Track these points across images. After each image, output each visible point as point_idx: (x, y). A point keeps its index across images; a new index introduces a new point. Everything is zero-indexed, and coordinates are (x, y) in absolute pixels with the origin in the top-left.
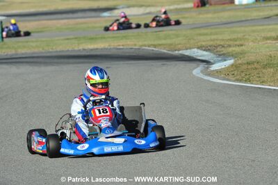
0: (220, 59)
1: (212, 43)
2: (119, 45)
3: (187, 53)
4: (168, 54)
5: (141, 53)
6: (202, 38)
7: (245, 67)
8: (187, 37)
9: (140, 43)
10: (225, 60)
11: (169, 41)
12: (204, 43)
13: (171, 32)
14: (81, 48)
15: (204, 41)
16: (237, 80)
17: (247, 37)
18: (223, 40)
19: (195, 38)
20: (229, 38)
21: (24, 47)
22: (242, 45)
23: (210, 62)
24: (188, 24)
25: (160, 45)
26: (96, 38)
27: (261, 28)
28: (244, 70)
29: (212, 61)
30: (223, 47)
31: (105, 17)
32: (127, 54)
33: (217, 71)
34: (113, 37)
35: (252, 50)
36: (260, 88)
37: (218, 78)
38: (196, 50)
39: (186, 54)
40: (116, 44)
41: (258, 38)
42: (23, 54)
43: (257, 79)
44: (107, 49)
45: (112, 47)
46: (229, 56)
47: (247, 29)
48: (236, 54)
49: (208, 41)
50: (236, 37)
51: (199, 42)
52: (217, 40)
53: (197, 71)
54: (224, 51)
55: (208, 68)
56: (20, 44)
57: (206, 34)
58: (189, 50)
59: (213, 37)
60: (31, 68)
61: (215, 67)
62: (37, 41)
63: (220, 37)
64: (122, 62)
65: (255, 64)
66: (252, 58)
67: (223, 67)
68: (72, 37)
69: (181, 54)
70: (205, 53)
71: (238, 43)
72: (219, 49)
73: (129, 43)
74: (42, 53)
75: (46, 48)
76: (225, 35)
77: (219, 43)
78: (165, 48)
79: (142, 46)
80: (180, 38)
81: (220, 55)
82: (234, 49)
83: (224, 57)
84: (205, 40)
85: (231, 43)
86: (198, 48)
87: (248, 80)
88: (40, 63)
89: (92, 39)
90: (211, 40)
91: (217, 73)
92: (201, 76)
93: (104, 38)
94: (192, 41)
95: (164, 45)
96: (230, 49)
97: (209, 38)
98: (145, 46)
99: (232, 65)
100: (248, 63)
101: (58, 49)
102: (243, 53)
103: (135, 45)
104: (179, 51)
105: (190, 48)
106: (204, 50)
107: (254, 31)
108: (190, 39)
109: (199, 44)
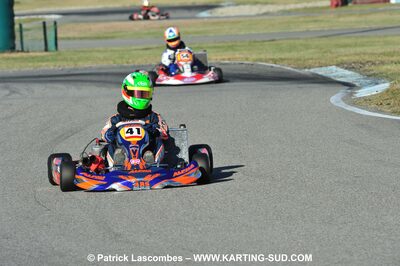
0: (368, 81)
1: (357, 58)
2: (224, 59)
3: (321, 71)
4: (294, 72)
5: (255, 71)
6: (342, 50)
8: (321, 49)
9: (254, 57)
10: (377, 84)
11: (294, 55)
12: (345, 58)
13: (297, 42)
15: (346, 55)
16: (395, 113)
18: (373, 54)
19: (333, 50)
21: (88, 59)
23: (354, 86)
24: (323, 31)
25: (282, 60)
29: (357, 84)
30: (374, 64)
31: (203, 18)
32: (235, 72)
33: (365, 99)
34: (215, 47)
37: (366, 109)
38: (334, 68)
39: (320, 73)
40: (219, 58)
42: (86, 69)
45: (214, 62)
46: (382, 77)
48: (392, 74)
49: (351, 55)
50: (392, 50)
52: (364, 54)
53: (336, 98)
54: (375, 69)
55: (351, 94)
56: (82, 54)
57: (350, 46)
58: (324, 69)
59: (359, 50)
60: (98, 89)
61: (363, 93)
62: (105, 51)
63: (369, 50)
67: (375, 93)
68: (155, 46)
69: (313, 74)
70: (347, 72)
71: (395, 58)
72: (367, 67)
73: (237, 56)
74: (113, 68)
75: (119, 61)
76: (374, 48)
77: (367, 58)
78: (289, 65)
79: (257, 60)
80: (311, 51)
81: (369, 76)
82: (389, 67)
83: (375, 78)
84: (349, 54)
85: (385, 58)
86: (338, 65)
88: (110, 82)
90: (356, 54)
91: (366, 102)
92: (342, 105)
94: (329, 55)
95: (288, 59)
96: (384, 68)
97: (352, 50)
98: (261, 60)
99: (387, 91)
101: (136, 64)
103: (247, 59)
104: (309, 68)
105: (326, 65)
106: (346, 68)
108: (325, 52)
109: (339, 59)
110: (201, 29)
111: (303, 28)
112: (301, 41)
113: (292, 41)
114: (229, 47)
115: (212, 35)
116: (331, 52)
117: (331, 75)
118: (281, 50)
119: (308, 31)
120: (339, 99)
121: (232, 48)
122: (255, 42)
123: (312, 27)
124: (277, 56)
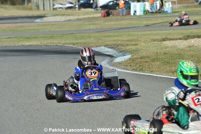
1: (115, 42)
2: (48, 43)
5: (63, 49)
6: (107, 38)
7: (139, 60)
8: (96, 38)
9: (63, 42)
10: (125, 55)
11: (83, 41)
12: (109, 43)
13: (84, 34)
14: (20, 44)
16: (134, 70)
17: (139, 39)
18: (122, 41)
19: (103, 39)
20: (127, 39)
22: (136, 45)
23: (113, 56)
25: (77, 43)
26: (31, 38)
27: (150, 32)
28: (138, 63)
29: (115, 56)
30: (123, 45)
31: (37, 22)
32: (54, 50)
33: (119, 63)
34: (44, 37)
35: (144, 48)
36: (150, 76)
37: (119, 68)
38: (103, 47)
40: (45, 42)
41: (148, 40)
43: (148, 69)
44: (39, 45)
45: (43, 44)
46: (127, 52)
47: (139, 33)
48: (132, 51)
49: (112, 41)
50: (132, 39)
51: (105, 42)
52: (118, 40)
54: (124, 48)
55: (112, 61)
57: (111, 36)
58: (98, 48)
59: (115, 38)
61: (118, 60)
63: (120, 38)
64: (50, 56)
65: (146, 59)
66: (144, 54)
67: (123, 60)
68: (14, 36)
70: (110, 50)
71: (133, 43)
72: (119, 47)
73: (55, 41)
76: (122, 38)
77: (119, 42)
79: (64, 44)
80: (91, 39)
81: (121, 52)
82: (131, 47)
83: (124, 53)
84: (110, 40)
85: (128, 43)
86: (105, 46)
87: (141, 70)
89: (28, 38)
90: (114, 41)
91: (119, 65)
92: (107, 66)
93: (37, 38)
94: (101, 41)
95: (81, 43)
96: (128, 48)
97: (112, 39)
98: (67, 44)
99: (130, 59)
100: (141, 58)
101: (4, 45)
102: (137, 51)
103: (59, 43)
105: (99, 46)
106: (109, 48)
107: (144, 35)
108: (99, 40)
109: (105, 43)
110: (36, 28)
111: (87, 27)
112: (87, 34)
113: (82, 34)
114: (50, 37)
115: (42, 31)
116: (102, 40)
117: (102, 51)
118: (77, 39)
119: (90, 29)
120: (106, 63)
121: (52, 37)
122: (64, 34)
123: (92, 27)
124: (75, 41)
